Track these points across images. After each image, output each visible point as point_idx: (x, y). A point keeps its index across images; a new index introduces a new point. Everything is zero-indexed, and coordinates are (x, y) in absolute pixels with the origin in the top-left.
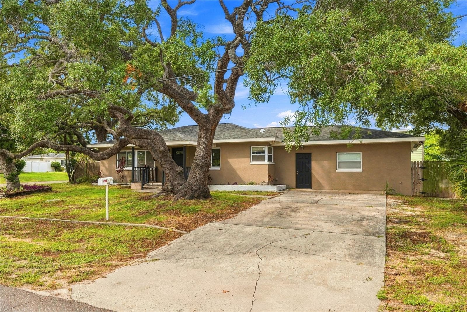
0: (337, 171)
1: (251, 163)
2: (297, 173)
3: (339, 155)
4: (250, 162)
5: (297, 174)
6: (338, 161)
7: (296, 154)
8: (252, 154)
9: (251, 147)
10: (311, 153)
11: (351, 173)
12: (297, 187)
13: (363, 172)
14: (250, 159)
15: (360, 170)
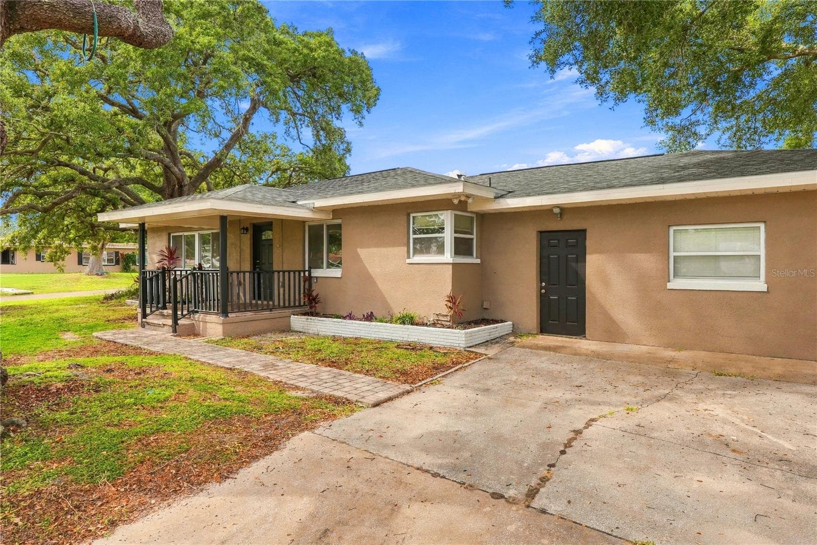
0: (670, 286)
1: (408, 261)
2: (542, 288)
3: (679, 236)
4: (409, 257)
5: (543, 291)
6: (672, 254)
7: (541, 232)
8: (412, 236)
9: (412, 215)
10: (584, 231)
11: (718, 293)
12: (544, 329)
13: (768, 292)
14: (406, 249)
15: (760, 285)
